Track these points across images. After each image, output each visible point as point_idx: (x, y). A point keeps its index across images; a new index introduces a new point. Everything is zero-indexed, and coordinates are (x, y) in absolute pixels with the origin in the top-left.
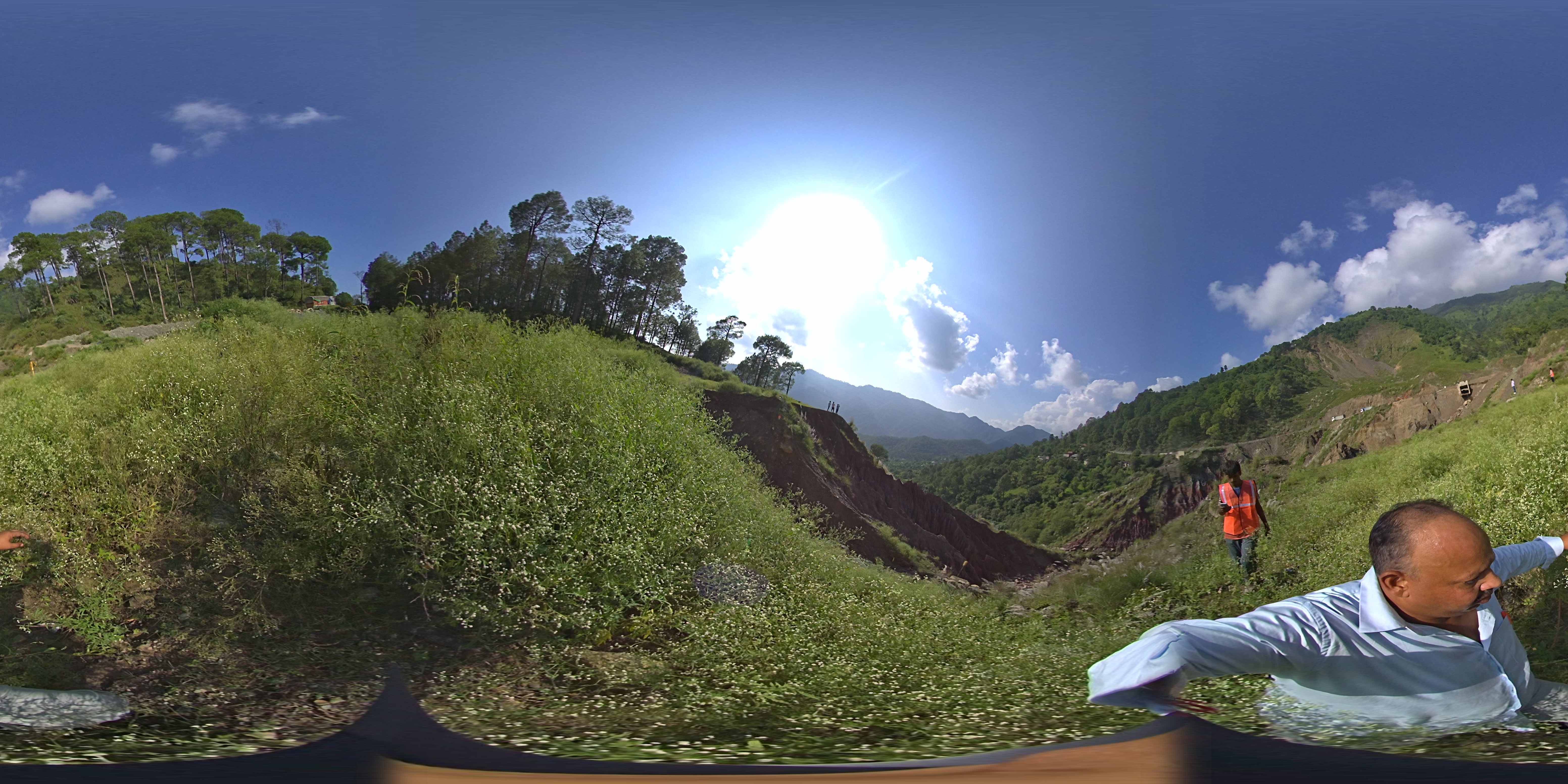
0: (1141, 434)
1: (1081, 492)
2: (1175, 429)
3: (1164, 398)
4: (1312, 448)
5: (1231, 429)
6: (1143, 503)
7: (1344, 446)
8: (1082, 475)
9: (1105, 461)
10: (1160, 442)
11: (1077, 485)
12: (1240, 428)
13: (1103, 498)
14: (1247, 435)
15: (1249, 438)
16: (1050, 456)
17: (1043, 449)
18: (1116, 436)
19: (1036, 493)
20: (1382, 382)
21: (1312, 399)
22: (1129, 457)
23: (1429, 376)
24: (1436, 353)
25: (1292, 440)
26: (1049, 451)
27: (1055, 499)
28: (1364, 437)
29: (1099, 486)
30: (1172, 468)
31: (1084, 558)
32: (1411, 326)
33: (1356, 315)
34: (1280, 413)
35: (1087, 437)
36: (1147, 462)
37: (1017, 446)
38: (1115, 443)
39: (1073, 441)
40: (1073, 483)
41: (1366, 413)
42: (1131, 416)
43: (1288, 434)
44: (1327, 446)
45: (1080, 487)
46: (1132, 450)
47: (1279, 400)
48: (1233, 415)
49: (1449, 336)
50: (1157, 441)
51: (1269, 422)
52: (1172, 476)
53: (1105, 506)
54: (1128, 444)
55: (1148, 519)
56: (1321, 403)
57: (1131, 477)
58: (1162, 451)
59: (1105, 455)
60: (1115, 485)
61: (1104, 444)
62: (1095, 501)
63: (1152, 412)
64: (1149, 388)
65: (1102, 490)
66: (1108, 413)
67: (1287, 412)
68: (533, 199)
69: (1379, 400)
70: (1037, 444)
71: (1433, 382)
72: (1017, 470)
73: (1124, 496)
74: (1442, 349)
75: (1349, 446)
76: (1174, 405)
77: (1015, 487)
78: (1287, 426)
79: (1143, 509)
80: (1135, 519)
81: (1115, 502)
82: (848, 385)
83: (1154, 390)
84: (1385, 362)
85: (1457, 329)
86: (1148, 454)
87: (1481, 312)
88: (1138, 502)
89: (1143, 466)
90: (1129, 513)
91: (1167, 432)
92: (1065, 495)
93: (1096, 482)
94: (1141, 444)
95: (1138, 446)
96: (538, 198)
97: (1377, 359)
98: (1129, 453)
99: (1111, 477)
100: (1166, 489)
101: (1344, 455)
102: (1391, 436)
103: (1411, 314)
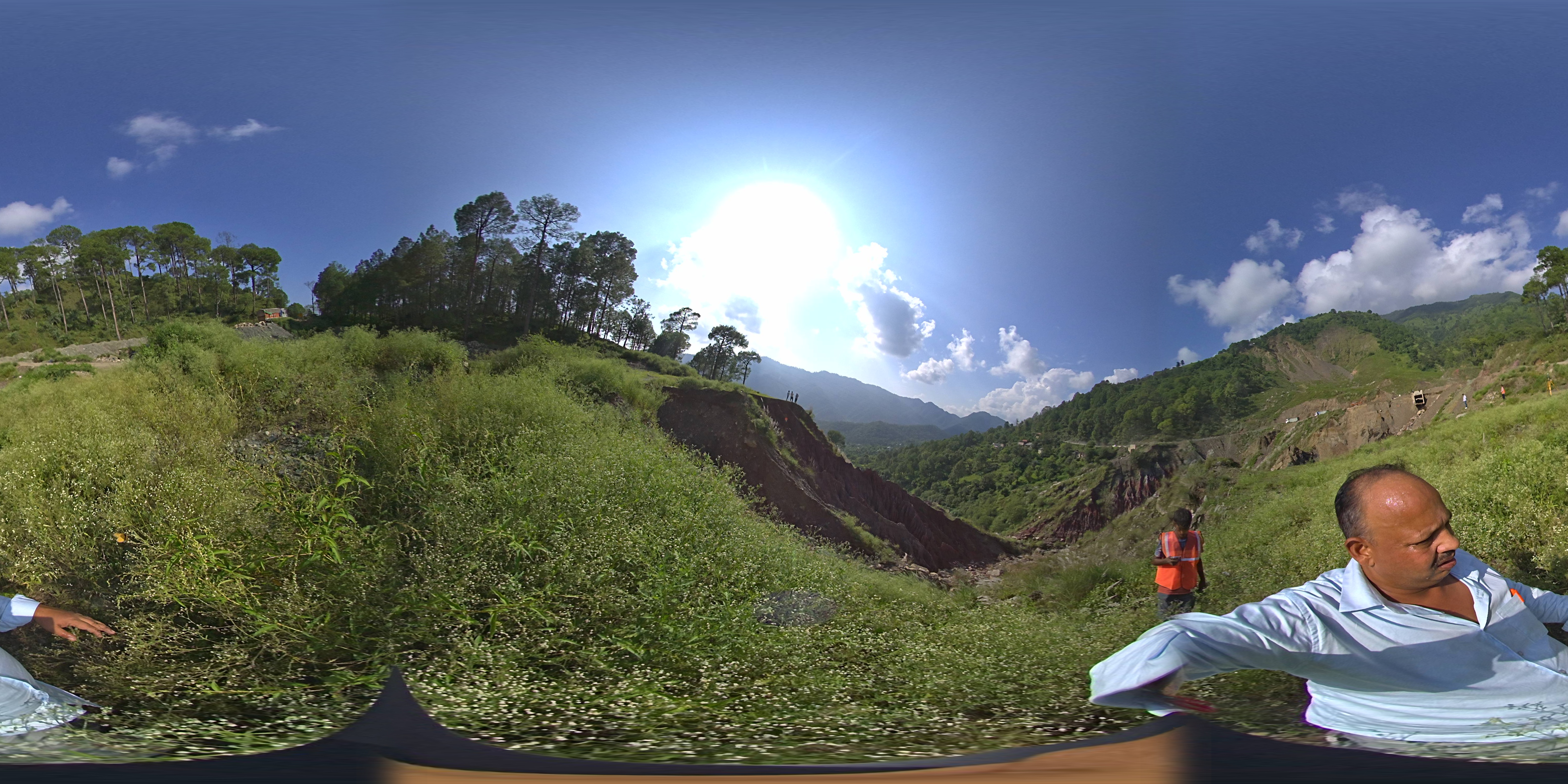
0: (1096, 426)
1: (1034, 481)
2: (1129, 422)
3: (1121, 390)
4: (1264, 449)
5: (1185, 425)
6: (1095, 494)
7: (1296, 449)
8: (1035, 464)
9: (1059, 451)
10: (1115, 434)
11: (1031, 474)
12: (1195, 425)
13: (1056, 488)
14: (1201, 431)
15: (1203, 435)
16: (1005, 443)
17: (998, 436)
18: (1071, 426)
19: (990, 480)
20: (1338, 386)
21: (1267, 399)
22: (1083, 448)
23: (1385, 383)
24: (1393, 359)
25: (1245, 440)
26: (1004, 438)
27: (1008, 487)
28: (1316, 441)
29: (1052, 476)
30: (1124, 461)
31: (1035, 547)
32: (1370, 331)
33: (1316, 317)
34: (1236, 412)
35: (1042, 426)
36: (1100, 454)
37: (972, 433)
38: (1069, 433)
39: (1028, 429)
40: (1027, 471)
41: (1320, 417)
42: (1087, 407)
43: (1242, 433)
44: (1279, 448)
45: (1034, 476)
46: (1086, 440)
47: (1235, 398)
48: (1189, 411)
49: (1407, 343)
50: (1111, 433)
51: (1224, 419)
52: (1124, 469)
53: (1058, 495)
54: (1082, 434)
55: (1099, 511)
56: (1276, 404)
57: (1084, 468)
58: (1116, 443)
59: (1059, 445)
60: (1068, 475)
61: (1059, 433)
62: (1048, 490)
63: (1108, 403)
64: (1105, 379)
65: (1055, 480)
66: (1064, 402)
67: (1243, 411)
68: (477, 201)
69: (1334, 404)
70: (992, 431)
71: (1388, 389)
72: (972, 457)
73: (1076, 487)
74: (1399, 357)
75: (1301, 449)
76: (1129, 398)
77: (969, 474)
78: (1242, 425)
79: (1094, 501)
80: (1086, 510)
81: (1067, 492)
82: (803, 370)
83: (1111, 382)
84: (1342, 365)
85: (1415, 337)
86: (1102, 446)
87: (1439, 320)
88: (1089, 493)
89: (1096, 457)
90: (1081, 504)
91: (1122, 424)
92: (1019, 484)
93: (1049, 472)
94: (1095, 436)
95: (1092, 437)
96: (482, 200)
97: (1334, 362)
98: (1083, 444)
99: (1064, 467)
100: (1118, 482)
101: (1295, 458)
102: (1343, 442)
103: (1371, 319)
